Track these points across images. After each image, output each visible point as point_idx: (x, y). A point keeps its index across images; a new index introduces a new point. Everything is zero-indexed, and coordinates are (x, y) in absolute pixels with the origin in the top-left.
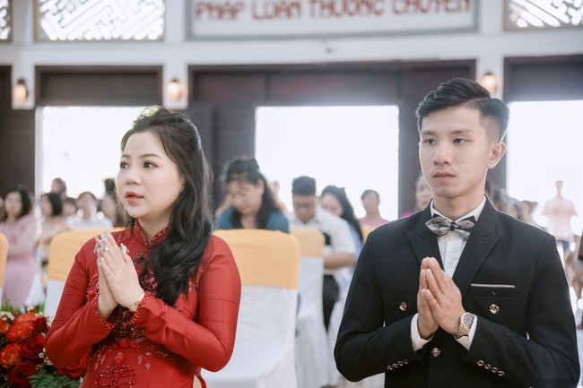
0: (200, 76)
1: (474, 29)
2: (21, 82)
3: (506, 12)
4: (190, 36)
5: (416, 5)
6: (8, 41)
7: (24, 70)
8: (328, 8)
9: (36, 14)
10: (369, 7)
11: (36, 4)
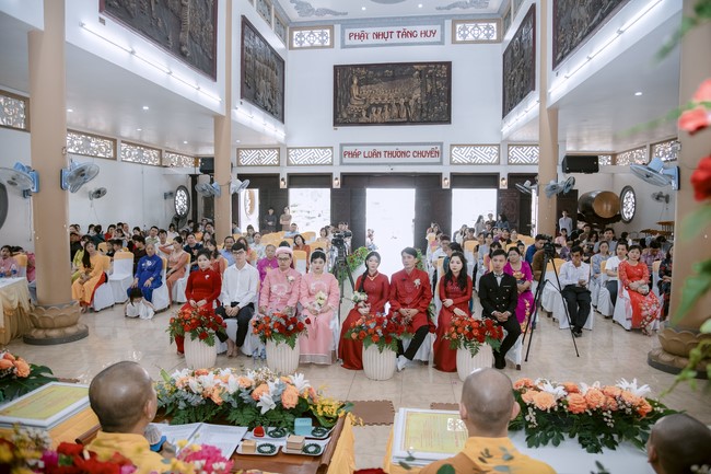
0: (344, 176)
1: (441, 163)
2: (283, 180)
3: (451, 159)
4: (342, 164)
5: (421, 154)
6: (278, 165)
7: (284, 175)
8: (391, 154)
9: (288, 156)
10: (404, 154)
11: (288, 153)
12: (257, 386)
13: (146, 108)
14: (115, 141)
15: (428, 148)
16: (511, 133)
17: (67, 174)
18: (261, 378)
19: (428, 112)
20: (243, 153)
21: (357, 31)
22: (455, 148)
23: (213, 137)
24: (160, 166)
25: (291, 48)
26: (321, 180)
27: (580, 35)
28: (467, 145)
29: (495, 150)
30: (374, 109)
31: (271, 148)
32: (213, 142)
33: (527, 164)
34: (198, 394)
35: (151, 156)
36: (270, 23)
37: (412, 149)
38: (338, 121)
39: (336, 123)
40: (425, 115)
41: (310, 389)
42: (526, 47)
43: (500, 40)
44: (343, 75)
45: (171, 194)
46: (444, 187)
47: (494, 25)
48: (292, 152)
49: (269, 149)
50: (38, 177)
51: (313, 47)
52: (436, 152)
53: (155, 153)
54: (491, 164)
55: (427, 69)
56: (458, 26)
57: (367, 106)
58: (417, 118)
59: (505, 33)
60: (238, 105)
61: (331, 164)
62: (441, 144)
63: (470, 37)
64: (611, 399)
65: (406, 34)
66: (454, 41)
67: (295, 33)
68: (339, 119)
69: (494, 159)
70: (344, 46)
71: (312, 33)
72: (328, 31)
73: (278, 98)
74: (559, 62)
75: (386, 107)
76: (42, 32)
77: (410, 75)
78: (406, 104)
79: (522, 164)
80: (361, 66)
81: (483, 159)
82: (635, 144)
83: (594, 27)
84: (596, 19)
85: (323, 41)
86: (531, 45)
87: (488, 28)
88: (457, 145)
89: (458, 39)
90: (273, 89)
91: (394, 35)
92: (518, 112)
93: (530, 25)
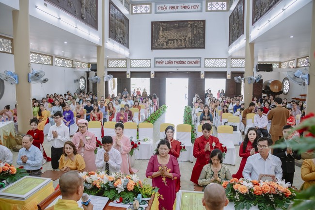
0: (156, 73)
1: (200, 67)
2: (128, 74)
3: (205, 64)
4: (155, 67)
5: (191, 62)
6: (126, 67)
7: (128, 72)
8: (177, 62)
9: (130, 63)
10: (183, 62)
11: (130, 62)
12: (116, 180)
13: (66, 43)
14: (52, 57)
15: (194, 60)
16: (232, 53)
17: (30, 75)
18: (118, 177)
19: (194, 43)
20: (110, 62)
21: (162, 6)
22: (207, 60)
23: (96, 55)
24: (73, 67)
25: (132, 13)
26: (145, 74)
27: (265, 10)
28: (212, 59)
29: (225, 60)
30: (170, 42)
31: (123, 60)
32: (96, 57)
33: (239, 67)
34: (90, 184)
35: (68, 63)
36: (122, 2)
37: (187, 60)
38: (153, 48)
39: (152, 48)
40: (193, 44)
41: (139, 182)
42: (240, 14)
43: (228, 10)
44: (156, 26)
45: (77, 80)
46: (201, 78)
47: (225, 3)
48: (132, 61)
49: (122, 60)
50: (18, 77)
51: (142, 13)
52: (198, 61)
53: (70, 62)
54: (223, 67)
55: (194, 23)
56: (209, 3)
57: (167, 40)
58: (190, 46)
59: (230, 7)
60: (108, 41)
61: (150, 67)
62: (200, 58)
63: (214, 9)
64: (273, 189)
65: (184, 7)
66: (207, 11)
67: (134, 7)
68: (154, 47)
69: (224, 65)
70: (156, 13)
71: (141, 7)
72: (149, 6)
73: (126, 37)
74: (255, 22)
75: (175, 41)
76: (18, 11)
77: (186, 26)
78: (185, 39)
79: (237, 67)
80: (164, 22)
81: (220, 65)
82: (290, 58)
83: (272, 6)
84: (272, 3)
85: (146, 10)
86: (242, 13)
87: (223, 4)
88: (208, 59)
89: (209, 9)
90: (123, 33)
91: (179, 8)
92: (236, 44)
93: (242, 4)
